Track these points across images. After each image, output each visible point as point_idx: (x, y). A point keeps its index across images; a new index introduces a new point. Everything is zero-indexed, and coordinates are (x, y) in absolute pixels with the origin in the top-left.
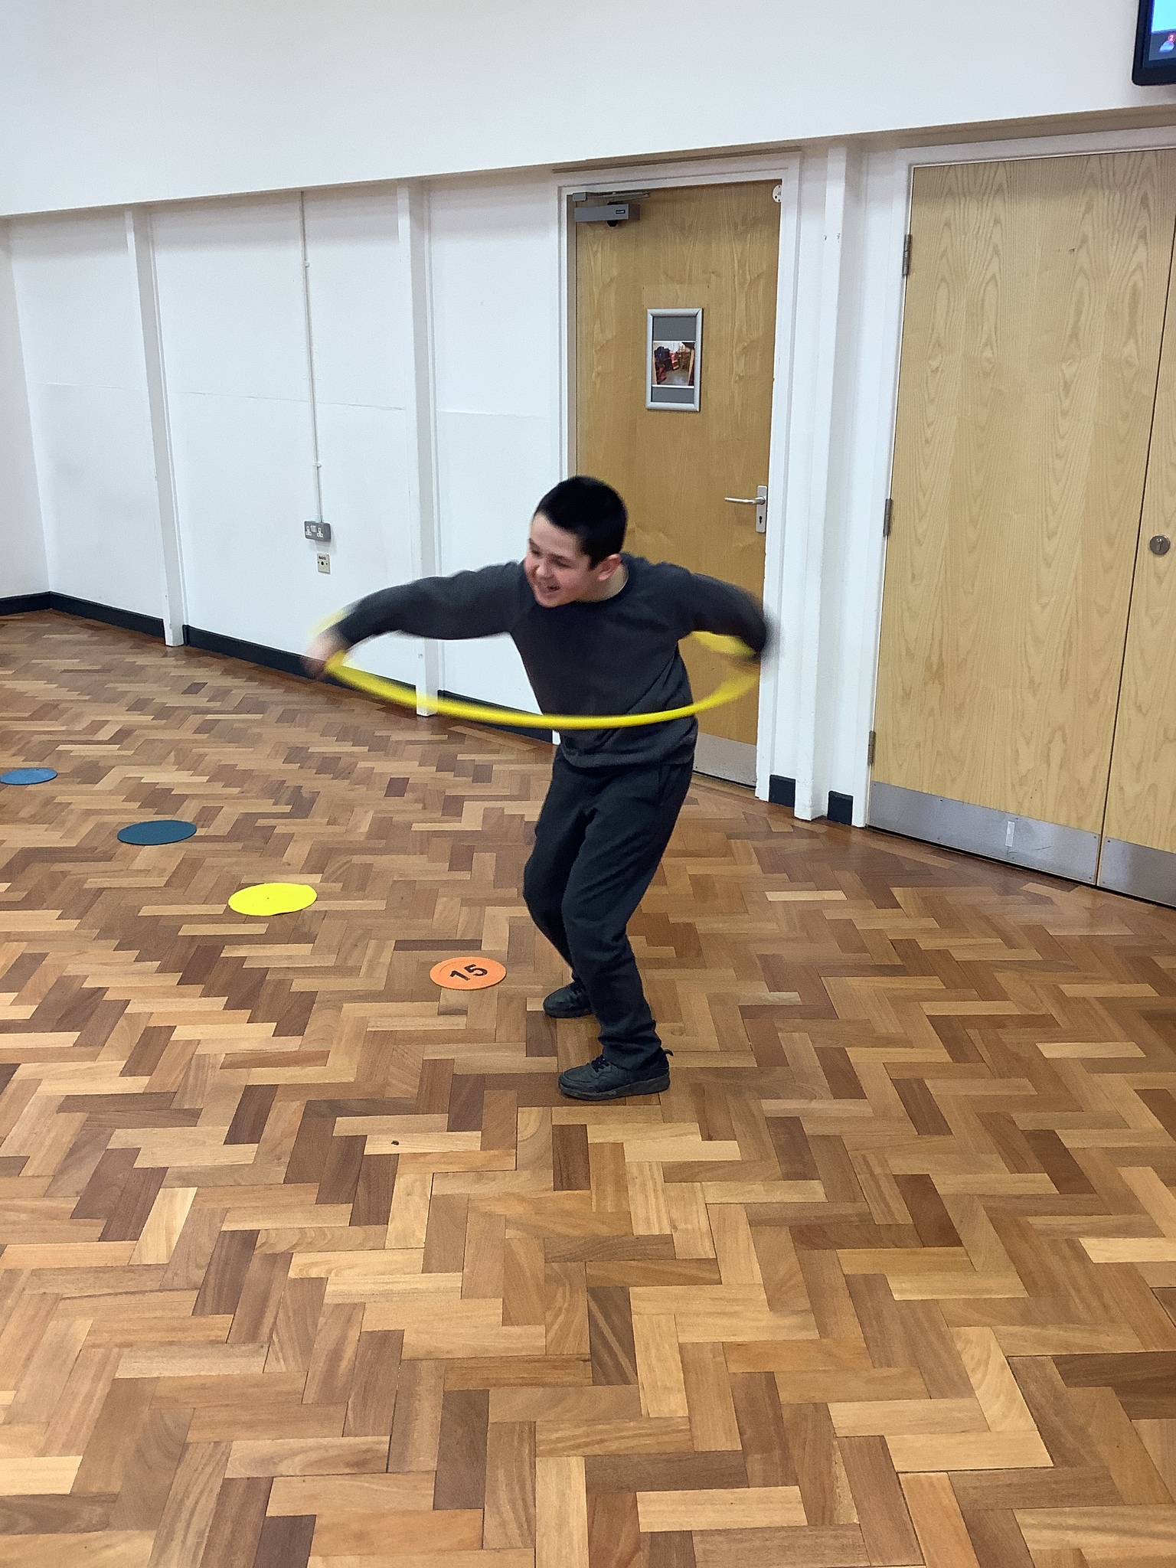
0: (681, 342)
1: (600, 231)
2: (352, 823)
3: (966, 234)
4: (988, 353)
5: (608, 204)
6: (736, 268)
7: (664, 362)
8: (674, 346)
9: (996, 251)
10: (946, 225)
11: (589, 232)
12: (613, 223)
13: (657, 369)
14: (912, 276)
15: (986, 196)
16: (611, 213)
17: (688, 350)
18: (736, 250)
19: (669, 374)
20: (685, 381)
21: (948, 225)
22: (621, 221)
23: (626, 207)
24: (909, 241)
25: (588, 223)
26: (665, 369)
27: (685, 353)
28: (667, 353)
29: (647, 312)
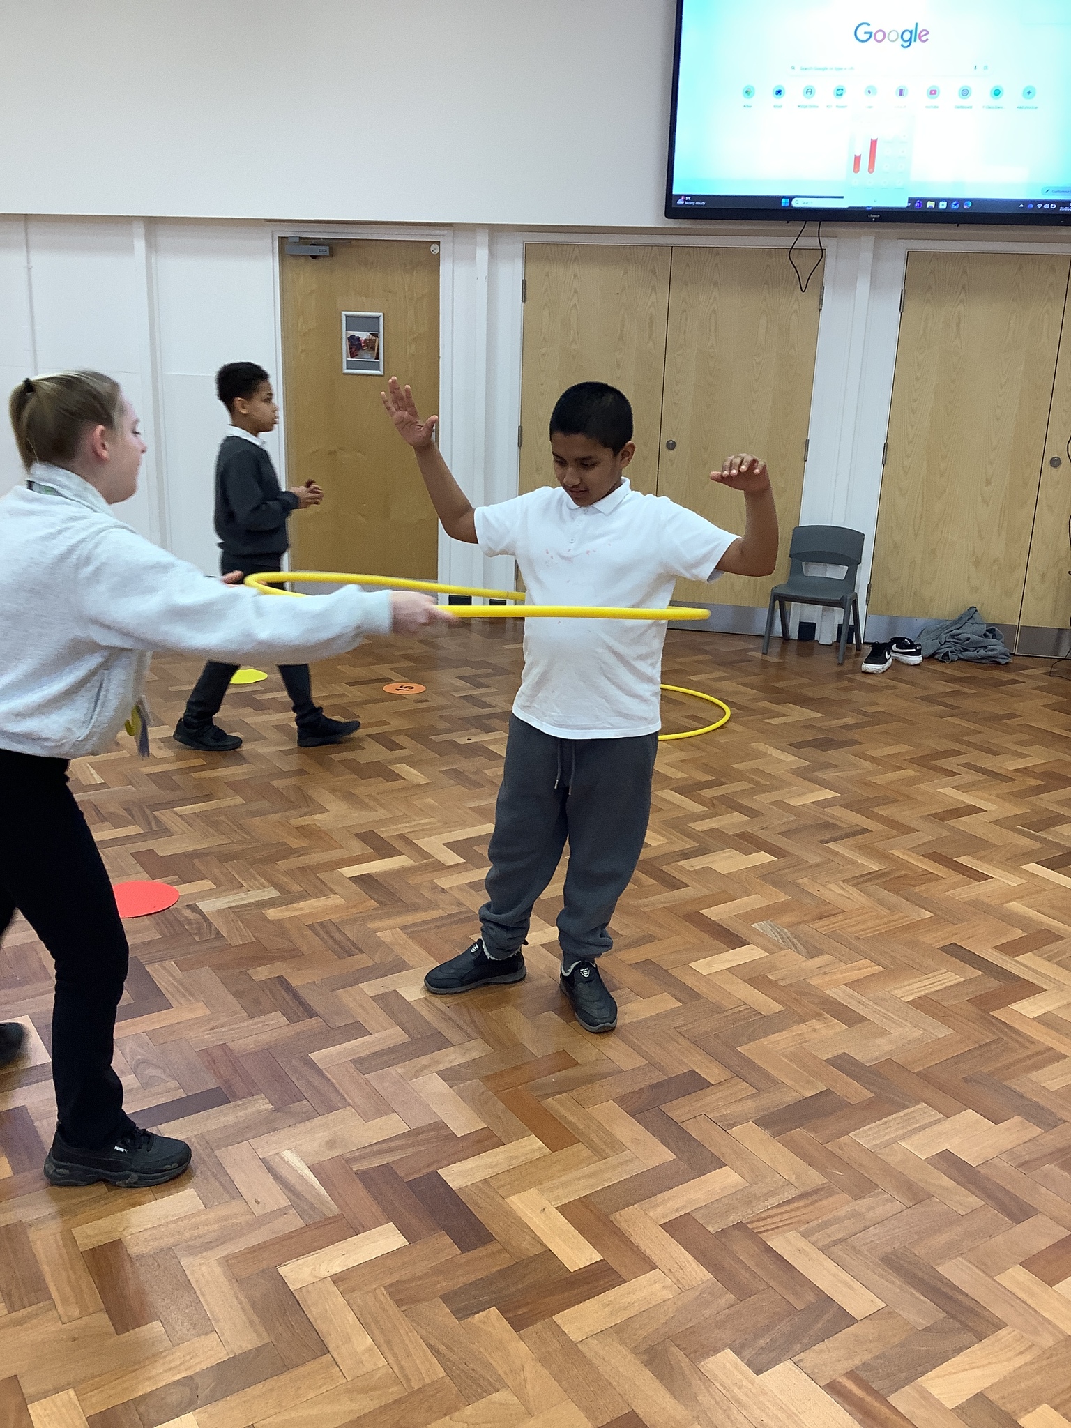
0: (368, 333)
1: (302, 261)
3: (558, 281)
4: (574, 346)
5: (312, 245)
6: (407, 290)
7: (355, 344)
8: (363, 335)
9: (576, 292)
12: (314, 257)
13: (350, 348)
14: (527, 302)
15: (568, 263)
16: (315, 250)
17: (374, 338)
18: (406, 279)
19: (360, 352)
20: (372, 357)
21: (547, 275)
22: (320, 256)
23: (327, 248)
24: (524, 282)
25: (296, 256)
26: (356, 350)
27: (371, 340)
28: (358, 339)
29: (341, 313)
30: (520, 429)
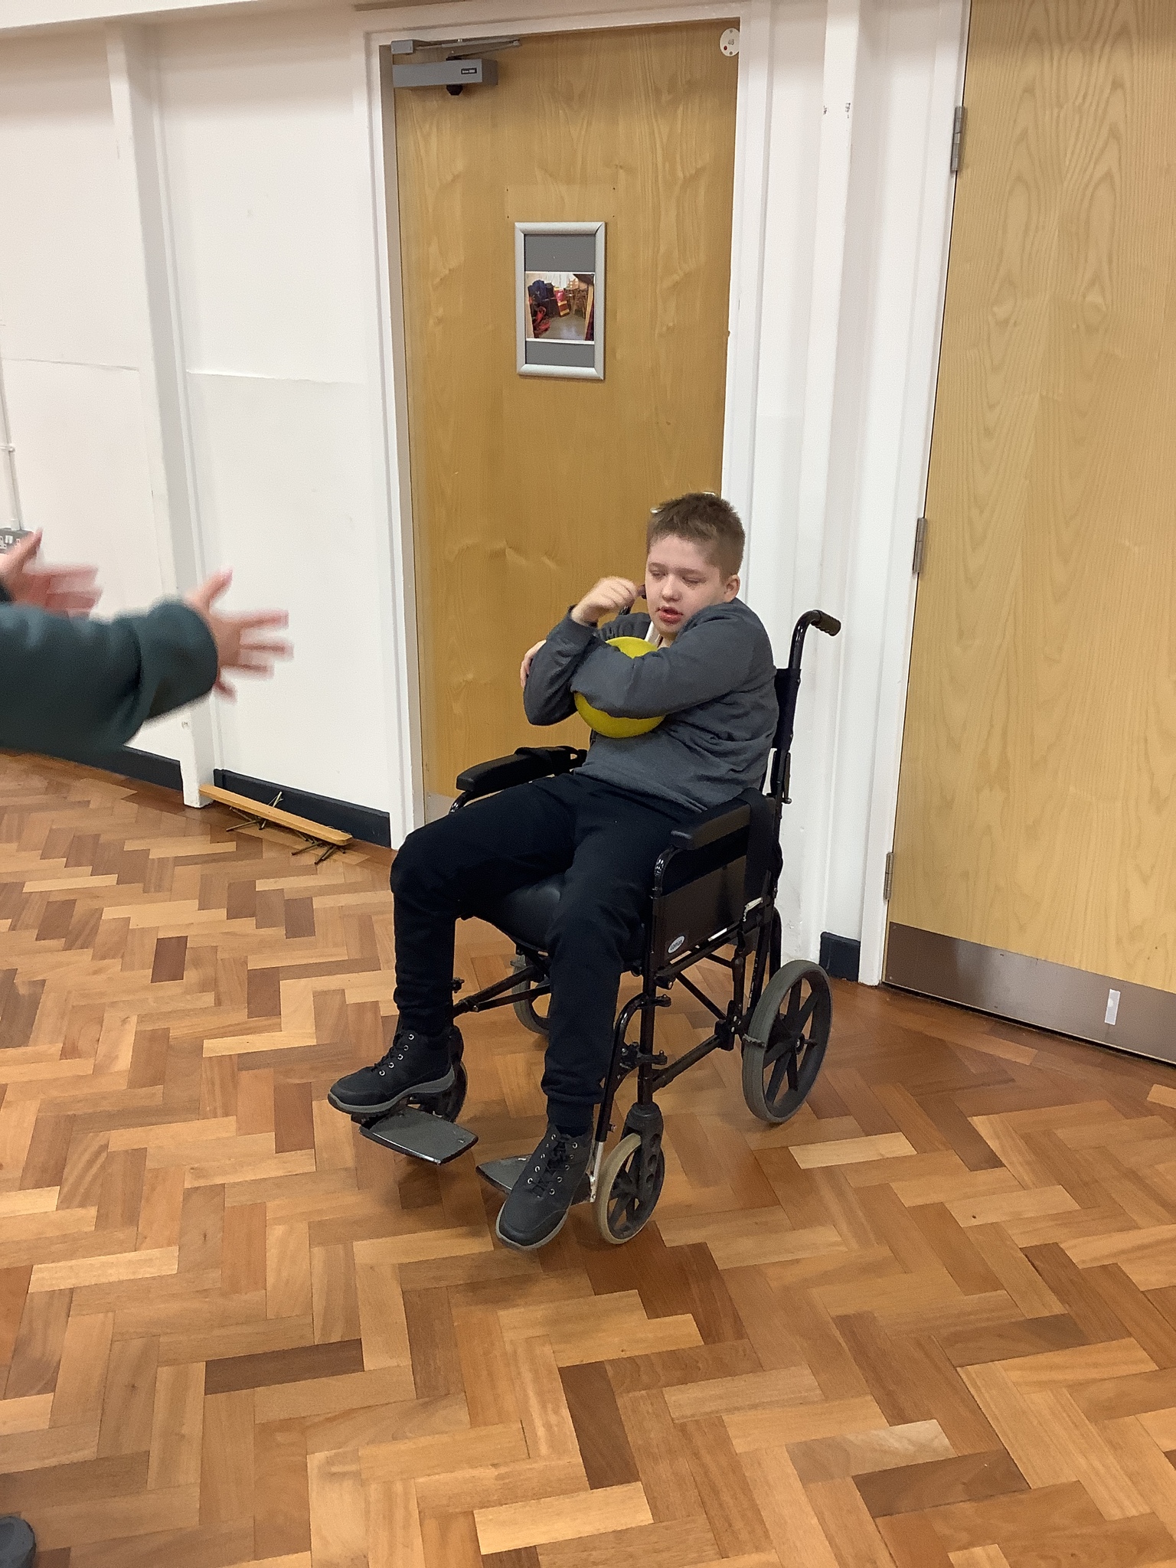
0: (571, 273)
1: (433, 104)
2: (102, 1049)
3: (1061, 107)
4: (1094, 297)
5: (447, 60)
6: (660, 159)
7: (545, 303)
8: (561, 281)
9: (1114, 134)
10: (1025, 91)
11: (416, 106)
12: (456, 90)
13: (534, 314)
14: (967, 173)
15: (1098, 47)
16: (454, 73)
17: (583, 286)
18: (660, 133)
19: (554, 323)
20: (578, 333)
21: (1029, 90)
22: (468, 85)
23: (478, 64)
24: (961, 115)
25: (415, 89)
26: (548, 315)
27: (578, 291)
28: (549, 290)
29: (514, 227)
30: (922, 526)
